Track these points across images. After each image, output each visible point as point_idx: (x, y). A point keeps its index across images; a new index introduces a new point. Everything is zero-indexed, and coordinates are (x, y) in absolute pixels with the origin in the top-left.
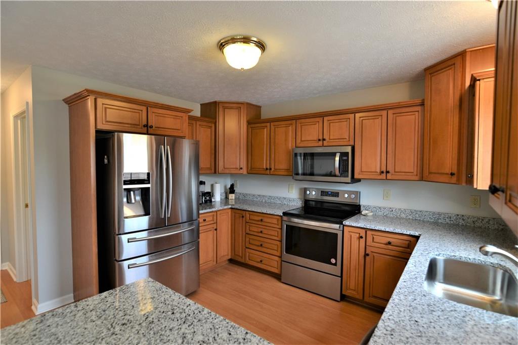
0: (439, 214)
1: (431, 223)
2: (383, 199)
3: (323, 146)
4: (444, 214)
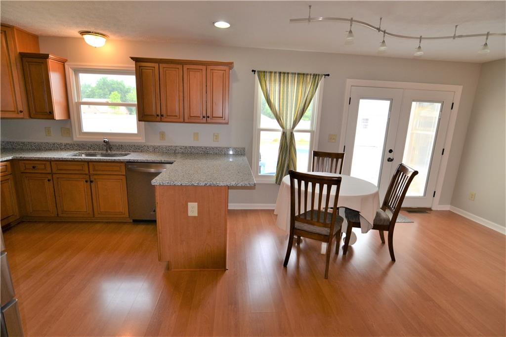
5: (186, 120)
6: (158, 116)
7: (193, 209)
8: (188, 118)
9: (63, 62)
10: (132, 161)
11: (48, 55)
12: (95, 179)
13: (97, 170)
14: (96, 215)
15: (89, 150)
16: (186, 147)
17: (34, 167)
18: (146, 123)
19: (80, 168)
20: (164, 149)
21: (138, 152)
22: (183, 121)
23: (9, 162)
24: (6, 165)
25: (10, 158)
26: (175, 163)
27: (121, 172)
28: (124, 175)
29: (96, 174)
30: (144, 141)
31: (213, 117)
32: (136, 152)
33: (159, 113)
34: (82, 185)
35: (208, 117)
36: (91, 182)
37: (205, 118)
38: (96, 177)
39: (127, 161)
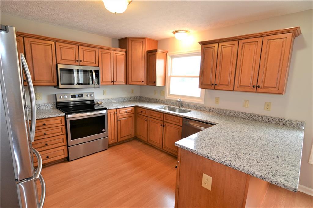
0: (124, 98)
1: (122, 102)
2: (104, 95)
3: (79, 65)
4: (125, 97)
5: (236, 88)
6: (212, 85)
7: (207, 181)
8: (238, 87)
9: (166, 53)
10: (187, 117)
11: (157, 50)
12: (166, 125)
13: (167, 120)
14: (164, 148)
15: (171, 105)
16: (235, 112)
17: (142, 112)
18: (207, 90)
19: (159, 116)
20: (217, 111)
21: (198, 110)
22: (232, 90)
23: (133, 107)
24: (132, 109)
25: (134, 105)
26: (217, 125)
27: (180, 124)
28: (181, 126)
29: (166, 122)
30: (203, 103)
31: (264, 87)
32: (197, 110)
33: (213, 83)
34: (159, 127)
35: (259, 87)
36: (164, 126)
37: (255, 88)
38: (166, 124)
39: (184, 117)
